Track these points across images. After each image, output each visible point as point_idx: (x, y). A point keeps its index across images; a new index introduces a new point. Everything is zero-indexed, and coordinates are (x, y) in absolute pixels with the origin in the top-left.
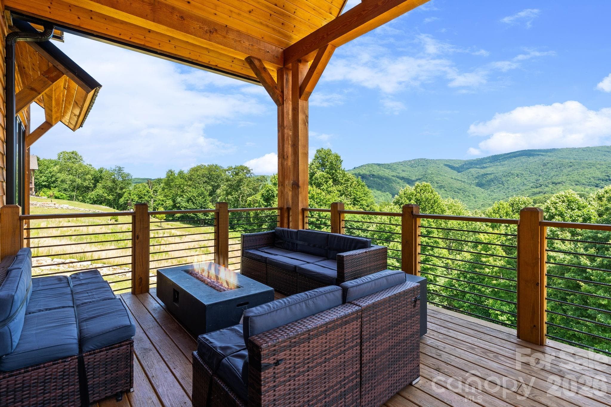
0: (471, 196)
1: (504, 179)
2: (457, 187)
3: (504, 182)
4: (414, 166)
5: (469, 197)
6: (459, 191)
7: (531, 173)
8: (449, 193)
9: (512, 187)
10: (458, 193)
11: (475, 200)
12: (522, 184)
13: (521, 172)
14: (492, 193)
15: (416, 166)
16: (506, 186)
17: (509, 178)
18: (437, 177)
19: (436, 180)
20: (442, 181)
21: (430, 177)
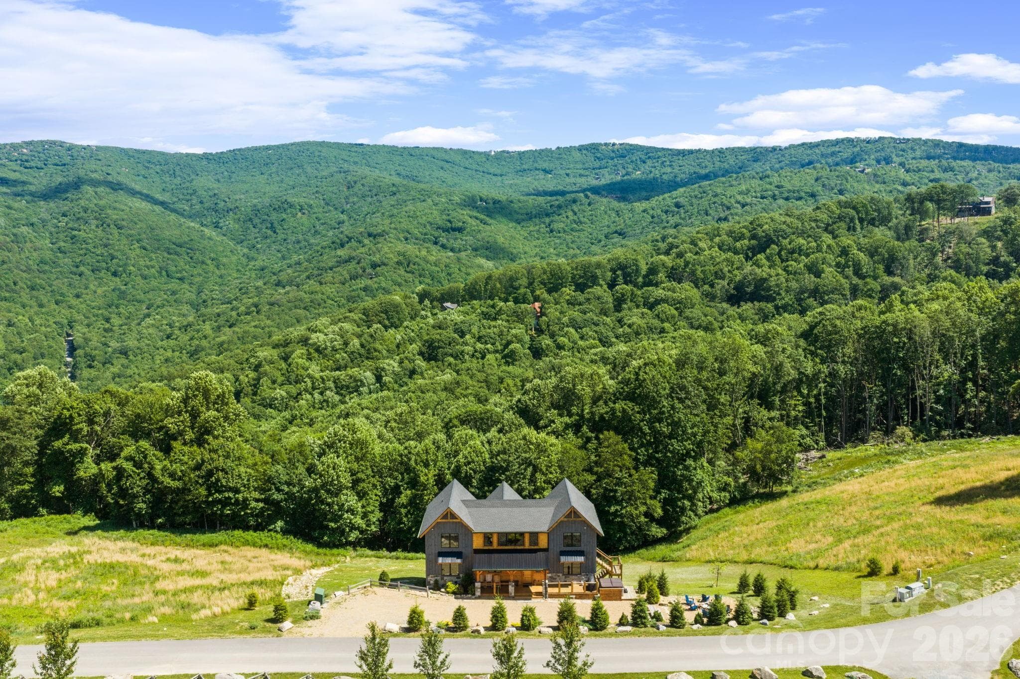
0: (209, 262)
1: (274, 216)
2: (174, 240)
3: (276, 225)
4: (32, 164)
5: (204, 266)
6: (178, 249)
7: (327, 204)
8: (153, 256)
9: (294, 239)
10: (177, 254)
11: (217, 272)
12: (313, 231)
13: (307, 200)
14: (253, 253)
15: (40, 164)
16: (281, 236)
17: (284, 216)
18: (115, 209)
19: (115, 217)
20: (132, 221)
21: (96, 209)
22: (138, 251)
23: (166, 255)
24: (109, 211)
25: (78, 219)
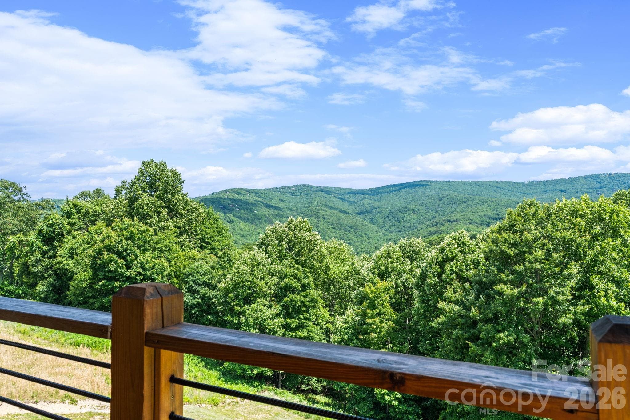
0: (364, 236)
1: (399, 215)
3: (400, 219)
4: (295, 194)
9: (408, 226)
12: (418, 222)
13: (417, 207)
15: (298, 194)
16: (402, 224)
17: (405, 214)
18: (324, 210)
19: (323, 214)
20: (330, 215)
21: (316, 210)
22: (331, 230)
23: (344, 232)
24: (321, 211)
25: (308, 215)
